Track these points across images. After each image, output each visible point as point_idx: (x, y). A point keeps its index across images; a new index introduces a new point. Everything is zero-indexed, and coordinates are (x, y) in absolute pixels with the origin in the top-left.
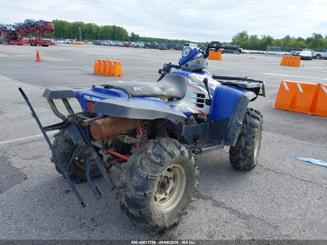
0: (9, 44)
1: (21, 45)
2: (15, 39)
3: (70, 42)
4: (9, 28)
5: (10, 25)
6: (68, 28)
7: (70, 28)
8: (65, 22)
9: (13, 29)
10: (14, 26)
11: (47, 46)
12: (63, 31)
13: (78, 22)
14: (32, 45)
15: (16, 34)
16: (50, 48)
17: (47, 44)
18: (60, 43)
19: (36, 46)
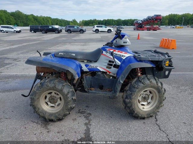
0: (137, 30)
1: (144, 30)
2: (141, 27)
3: (175, 27)
4: (139, 22)
5: (140, 20)
6: (177, 18)
7: (179, 18)
8: (177, 15)
9: (141, 22)
10: (141, 20)
11: (156, 30)
12: (174, 20)
13: (186, 14)
14: (148, 30)
15: (141, 25)
16: (158, 31)
17: (155, 29)
18: (168, 28)
19: (150, 30)
